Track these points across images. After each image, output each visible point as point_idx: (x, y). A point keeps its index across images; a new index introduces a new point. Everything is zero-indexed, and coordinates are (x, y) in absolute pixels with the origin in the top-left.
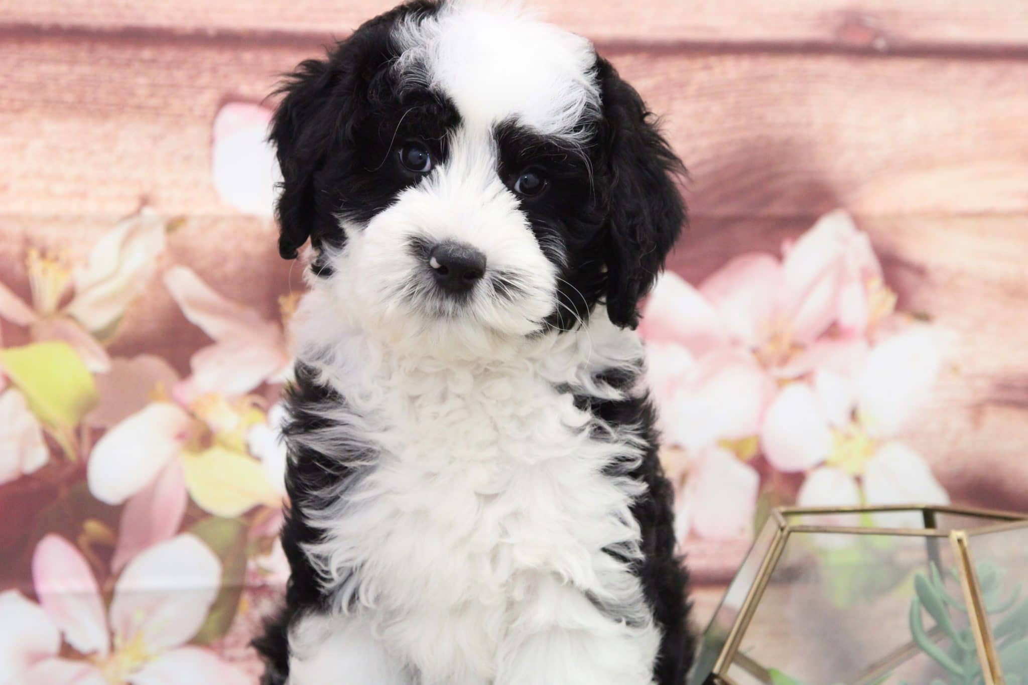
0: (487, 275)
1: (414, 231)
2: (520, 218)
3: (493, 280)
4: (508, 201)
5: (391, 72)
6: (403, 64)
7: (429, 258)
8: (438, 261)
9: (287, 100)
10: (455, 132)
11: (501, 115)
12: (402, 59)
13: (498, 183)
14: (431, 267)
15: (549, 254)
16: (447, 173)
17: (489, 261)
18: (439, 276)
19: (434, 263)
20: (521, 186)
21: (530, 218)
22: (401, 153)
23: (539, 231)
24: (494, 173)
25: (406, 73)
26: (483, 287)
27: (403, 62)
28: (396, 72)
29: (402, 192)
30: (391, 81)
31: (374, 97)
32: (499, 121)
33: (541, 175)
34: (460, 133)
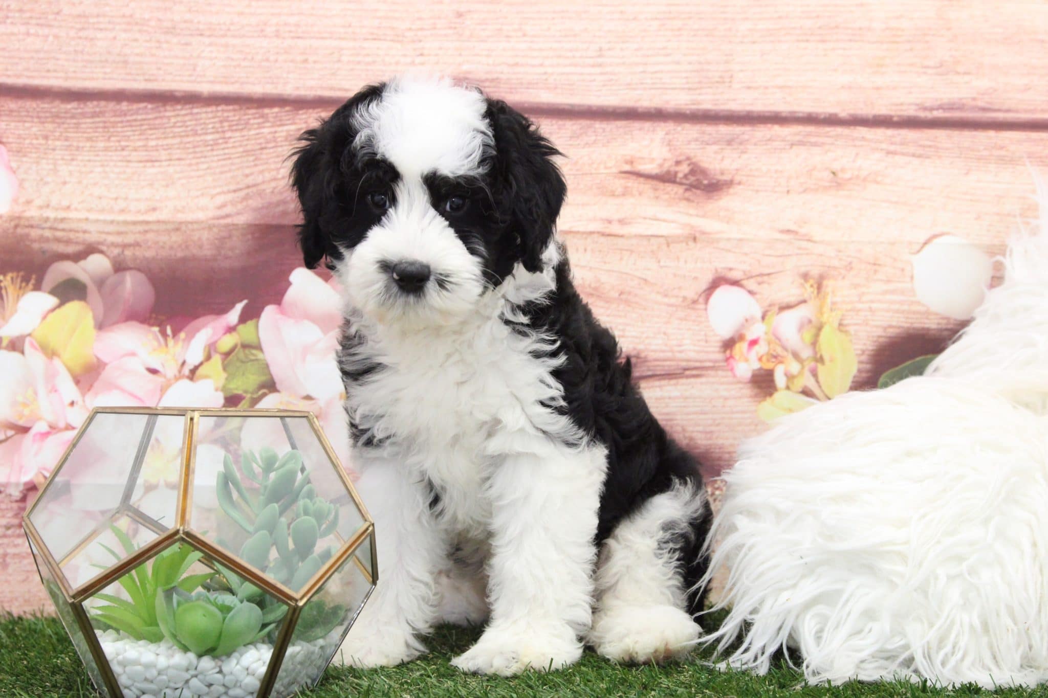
0: (432, 278)
1: (379, 257)
2: (451, 232)
3: (436, 280)
4: (440, 223)
5: (352, 148)
6: (358, 143)
7: (393, 273)
8: (398, 275)
9: (299, 159)
10: (398, 185)
11: (426, 169)
12: (357, 138)
13: (432, 212)
14: (394, 279)
15: (472, 251)
16: (396, 212)
17: (432, 268)
18: (401, 284)
19: (395, 276)
20: (451, 207)
21: (457, 232)
22: (369, 197)
23: (464, 237)
24: (429, 205)
25: (362, 147)
26: (431, 286)
27: (359, 140)
28: (355, 148)
29: (369, 230)
30: (353, 155)
31: (344, 168)
32: (425, 173)
33: (462, 197)
34: (401, 184)
